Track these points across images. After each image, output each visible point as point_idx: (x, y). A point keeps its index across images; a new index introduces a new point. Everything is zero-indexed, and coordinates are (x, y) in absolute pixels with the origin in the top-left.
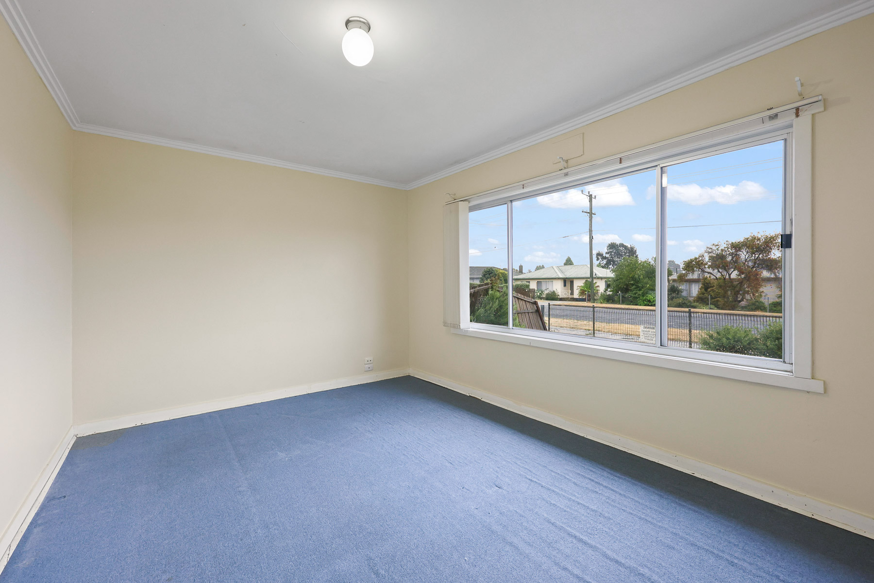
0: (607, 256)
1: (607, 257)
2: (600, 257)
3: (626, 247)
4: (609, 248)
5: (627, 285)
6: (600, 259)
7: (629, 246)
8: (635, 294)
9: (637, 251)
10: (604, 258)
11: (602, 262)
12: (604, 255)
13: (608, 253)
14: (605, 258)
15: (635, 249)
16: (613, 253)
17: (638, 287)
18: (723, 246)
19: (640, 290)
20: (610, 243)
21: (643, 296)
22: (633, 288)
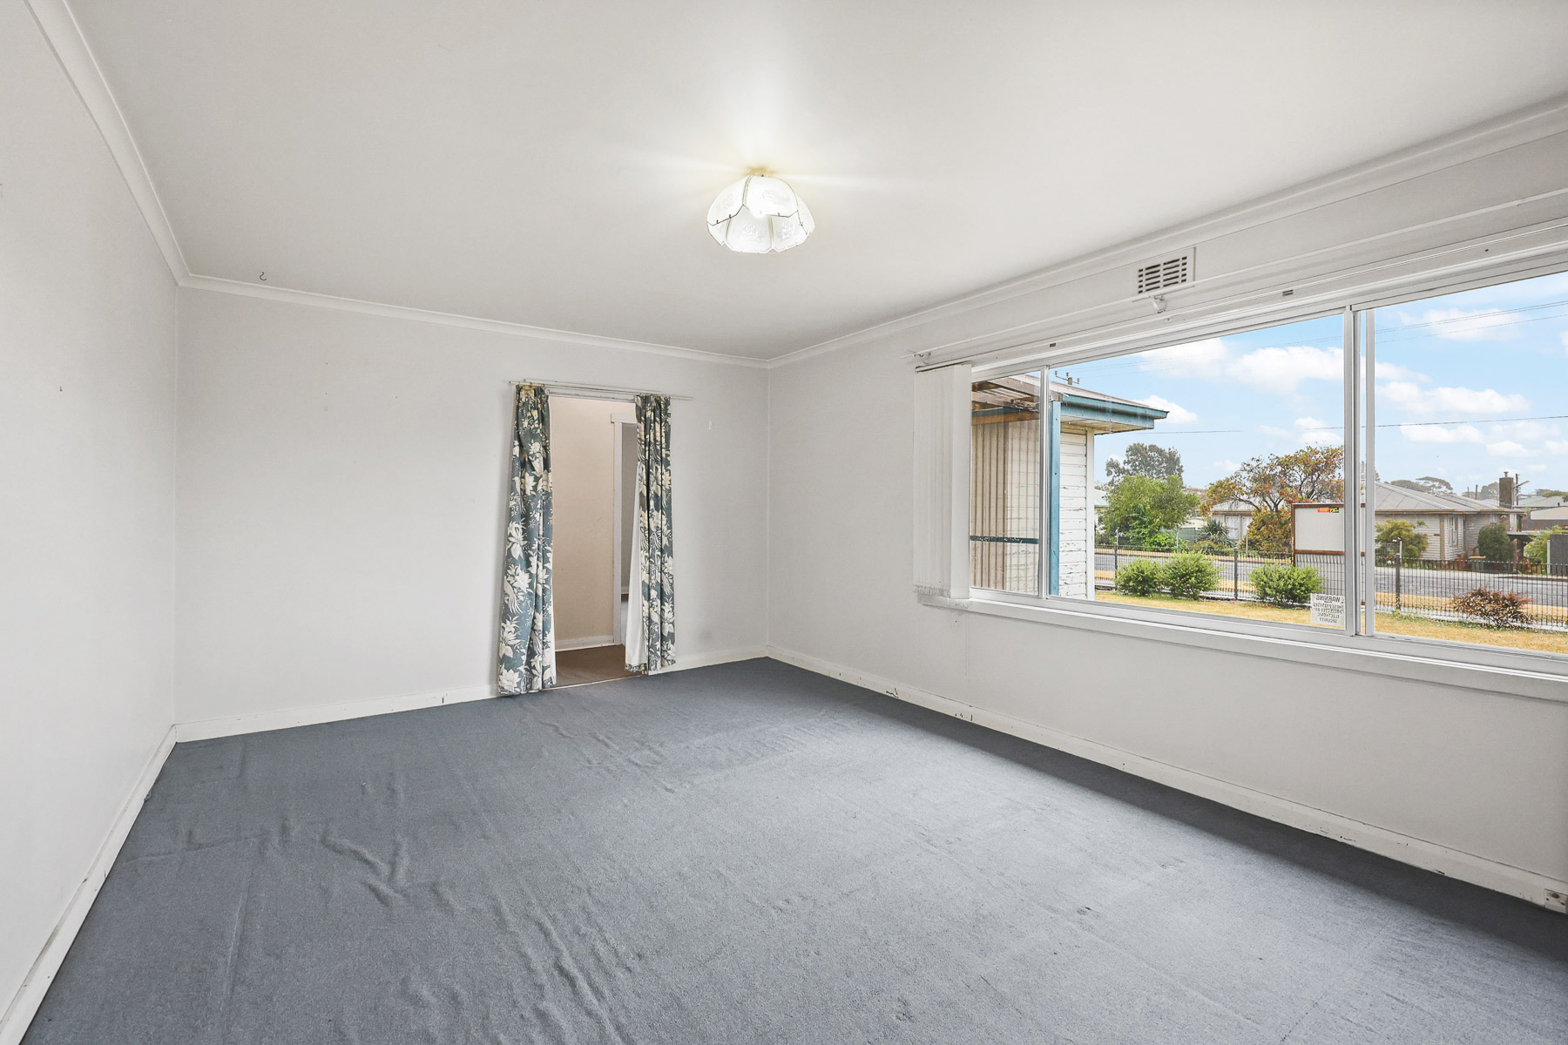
0: (1128, 467)
1: (1126, 468)
2: (1113, 470)
3: (1160, 452)
4: (1130, 453)
5: (1127, 519)
6: (1114, 474)
7: (1167, 451)
8: (1138, 533)
9: (1181, 459)
10: (1120, 471)
11: (1117, 479)
12: (1121, 466)
13: (1129, 462)
14: (1123, 471)
15: (1177, 455)
16: (1137, 463)
17: (1142, 522)
18: (1265, 462)
19: (1146, 527)
20: (1132, 445)
21: (1150, 537)
22: (1134, 524)
